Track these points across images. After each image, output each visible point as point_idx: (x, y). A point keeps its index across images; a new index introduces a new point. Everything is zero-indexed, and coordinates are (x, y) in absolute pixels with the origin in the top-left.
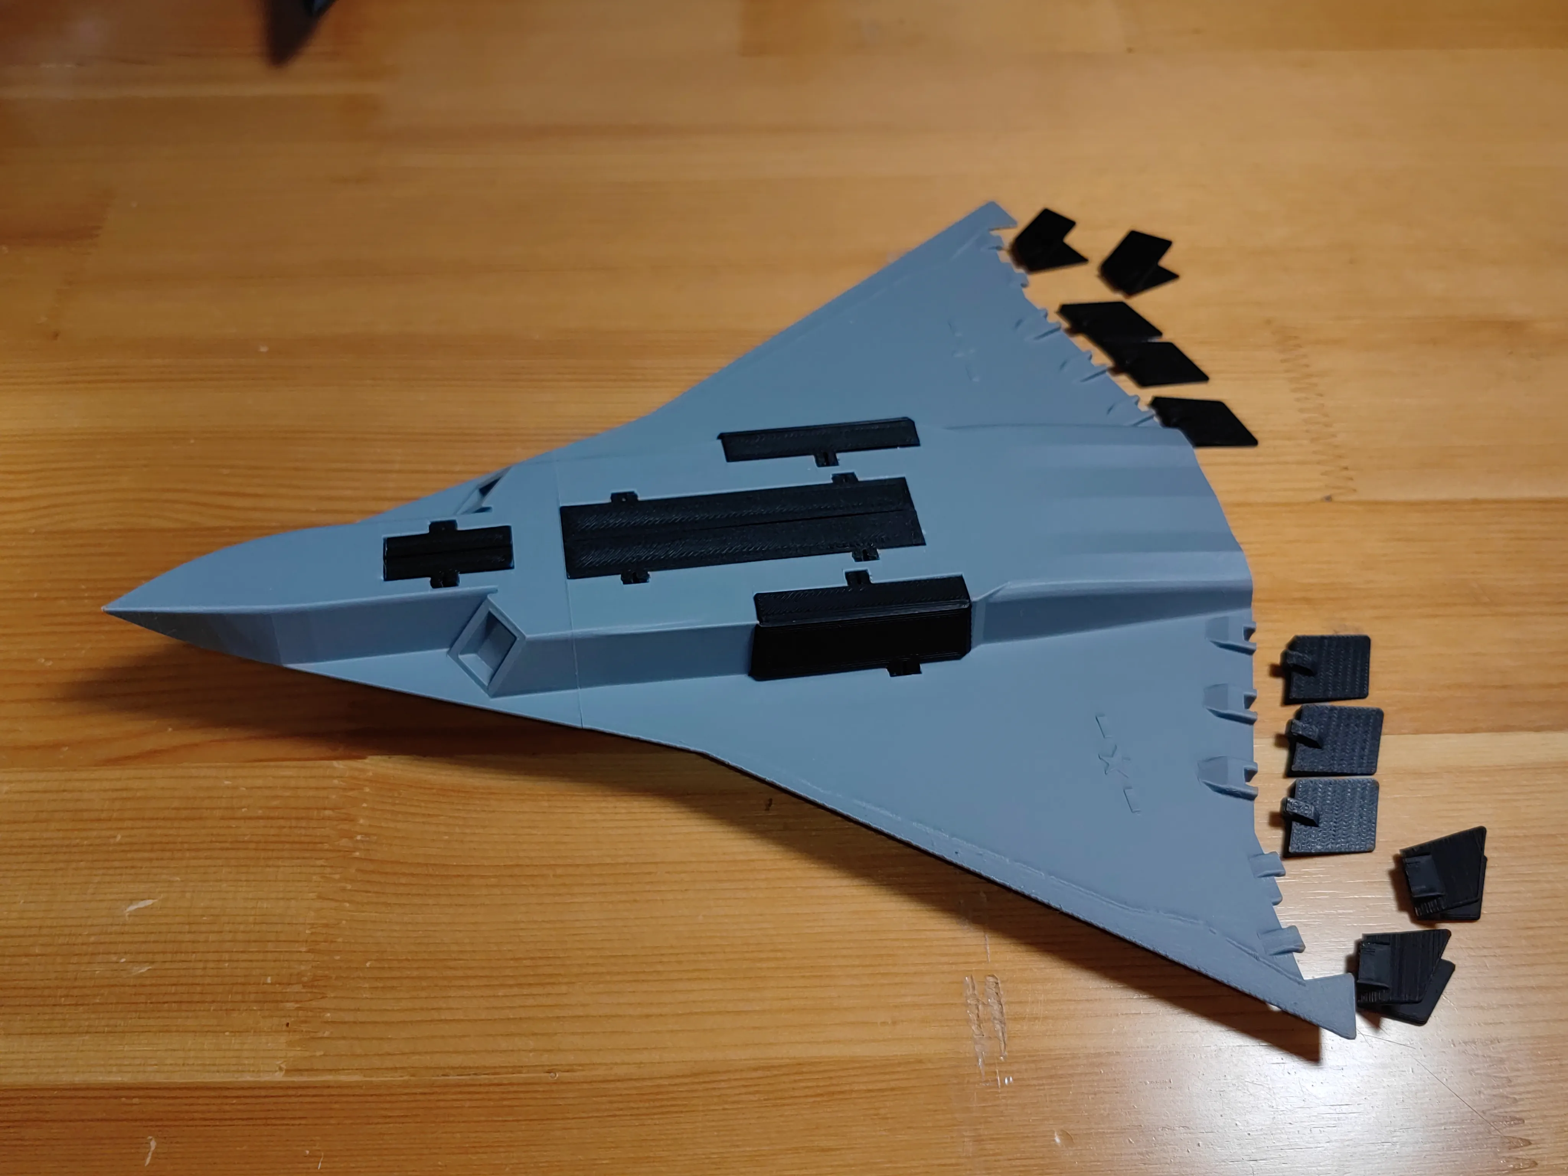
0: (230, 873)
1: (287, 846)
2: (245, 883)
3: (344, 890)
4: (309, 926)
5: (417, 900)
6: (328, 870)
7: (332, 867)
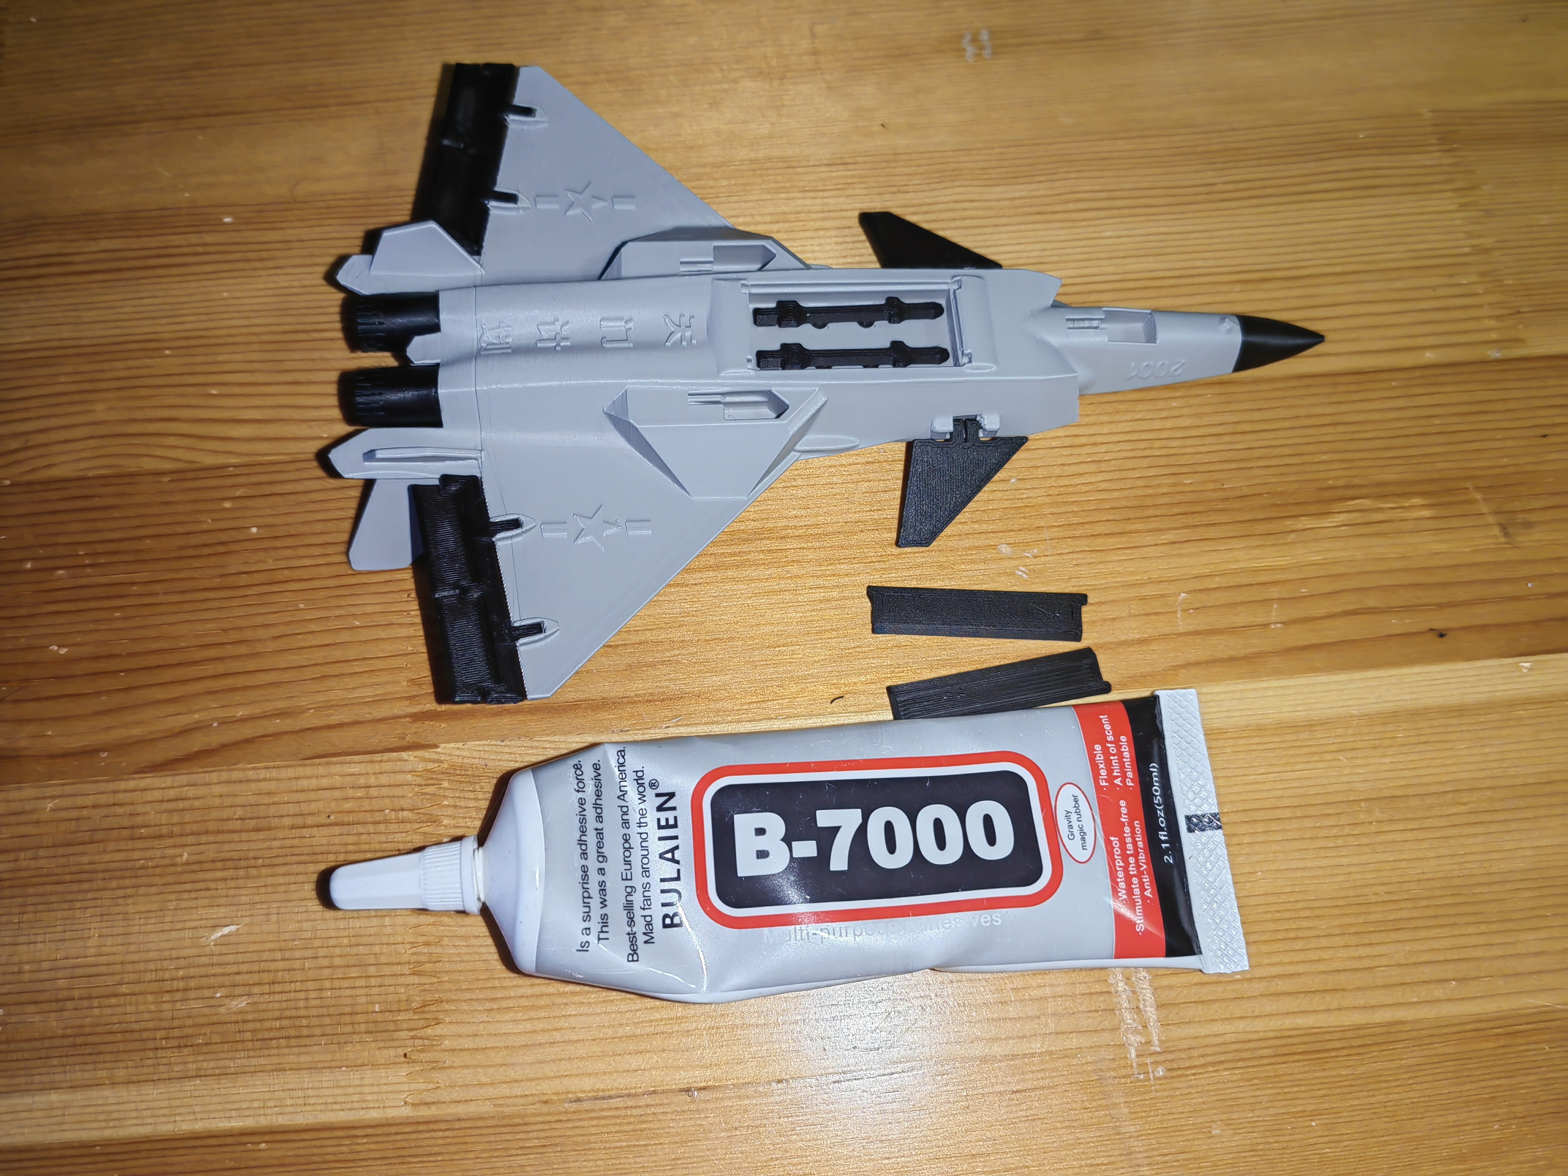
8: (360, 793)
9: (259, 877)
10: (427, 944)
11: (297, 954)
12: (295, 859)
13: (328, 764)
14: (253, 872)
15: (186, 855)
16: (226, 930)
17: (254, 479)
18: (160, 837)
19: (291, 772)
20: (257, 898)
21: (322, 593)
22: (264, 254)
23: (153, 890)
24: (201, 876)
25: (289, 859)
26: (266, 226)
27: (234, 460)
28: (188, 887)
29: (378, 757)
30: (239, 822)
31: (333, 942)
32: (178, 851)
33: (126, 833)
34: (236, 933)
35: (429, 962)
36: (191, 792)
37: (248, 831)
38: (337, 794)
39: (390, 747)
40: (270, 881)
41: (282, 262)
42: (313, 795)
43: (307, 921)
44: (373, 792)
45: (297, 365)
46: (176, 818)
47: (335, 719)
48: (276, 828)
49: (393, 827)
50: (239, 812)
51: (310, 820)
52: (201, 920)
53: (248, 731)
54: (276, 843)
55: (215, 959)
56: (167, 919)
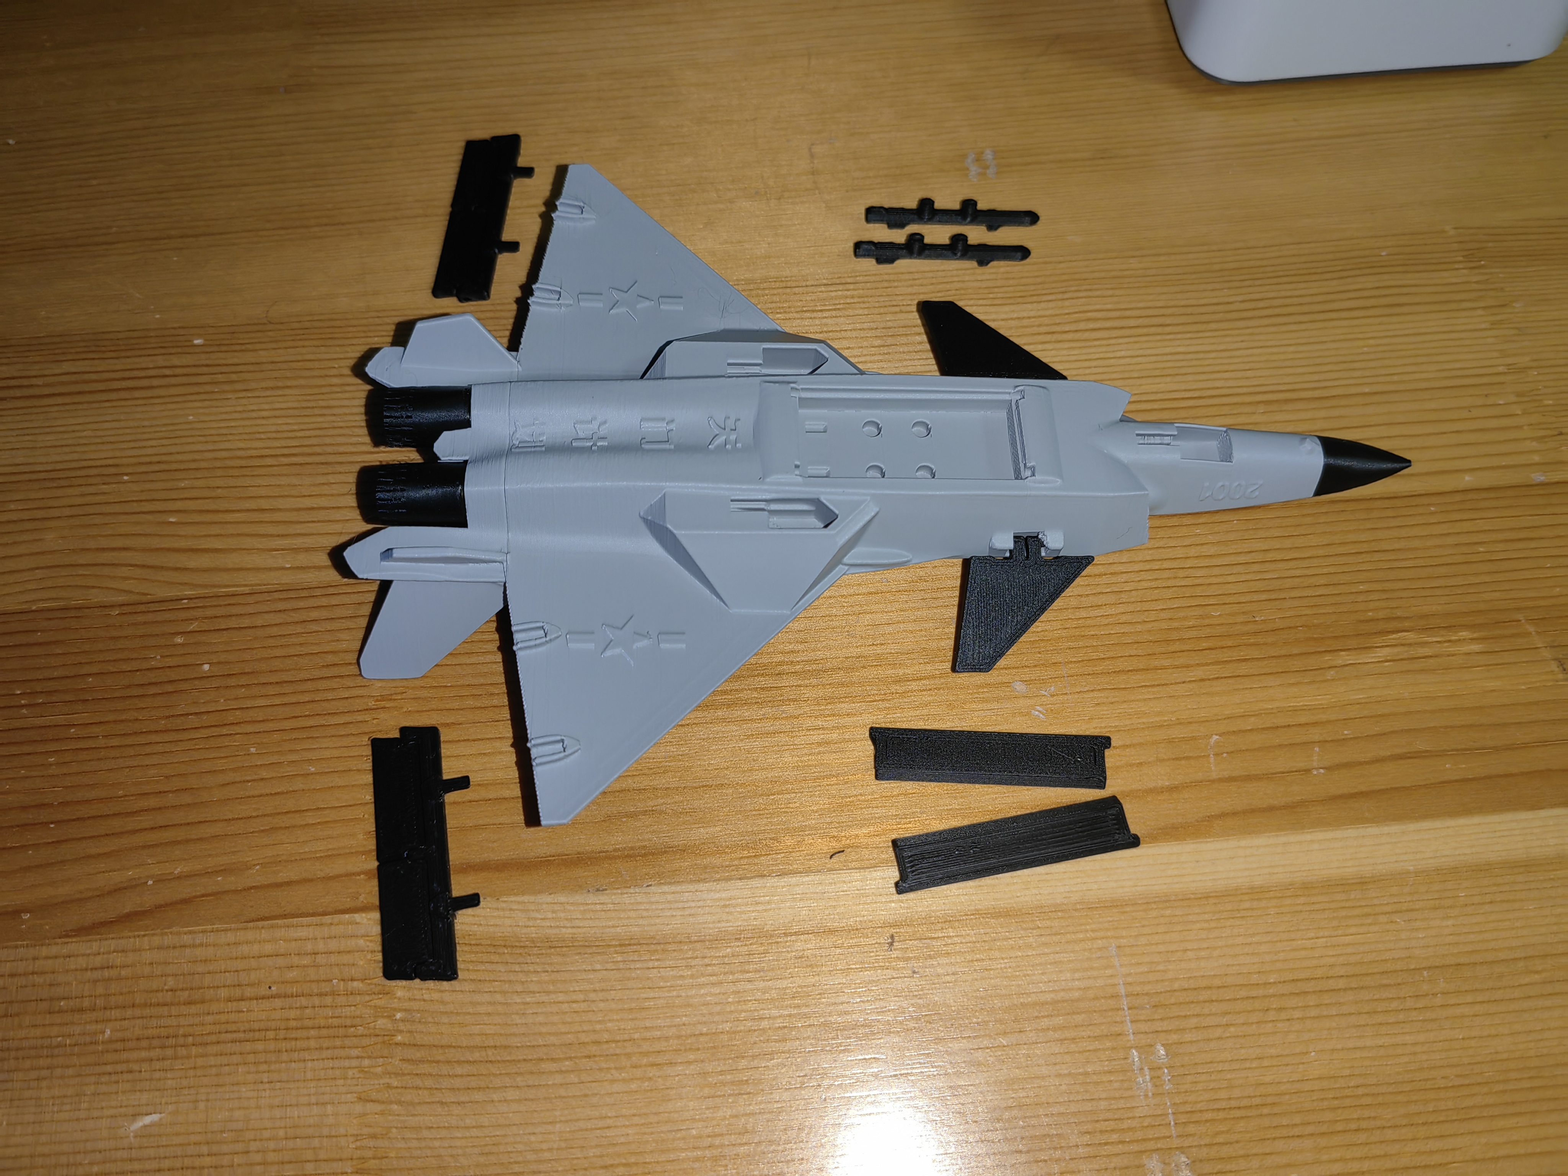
0: (249, 1073)
1: (313, 1032)
2: (267, 1086)
3: (389, 1086)
4: (351, 1139)
5: (478, 1096)
6: (366, 1062)
7: (369, 1057)
8: (306, 961)
9: (188, 1057)
10: (373, 1136)
11: (225, 1148)
12: (229, 1036)
13: (272, 927)
14: (182, 1051)
15: (108, 1032)
16: (148, 1120)
17: (209, 612)
18: (81, 1010)
19: (230, 937)
20: (185, 1082)
21: (276, 736)
22: (234, 377)
23: (71, 1071)
24: (125, 1056)
25: (224, 1037)
26: (238, 348)
27: (189, 593)
28: (109, 1068)
29: (327, 919)
30: (170, 993)
31: (267, 1134)
32: (99, 1027)
33: (44, 1006)
34: (158, 1124)
35: (374, 1158)
36: (119, 959)
37: (179, 1004)
38: (281, 961)
39: (341, 907)
40: (200, 1062)
41: (253, 385)
42: (253, 963)
43: (240, 1108)
44: (321, 959)
45: (263, 492)
46: (100, 990)
47: (284, 875)
48: (211, 1001)
49: (341, 1000)
50: (171, 983)
51: (249, 992)
52: (121, 1107)
53: (185, 890)
54: (209, 1019)
55: (134, 1154)
56: (84, 1106)
